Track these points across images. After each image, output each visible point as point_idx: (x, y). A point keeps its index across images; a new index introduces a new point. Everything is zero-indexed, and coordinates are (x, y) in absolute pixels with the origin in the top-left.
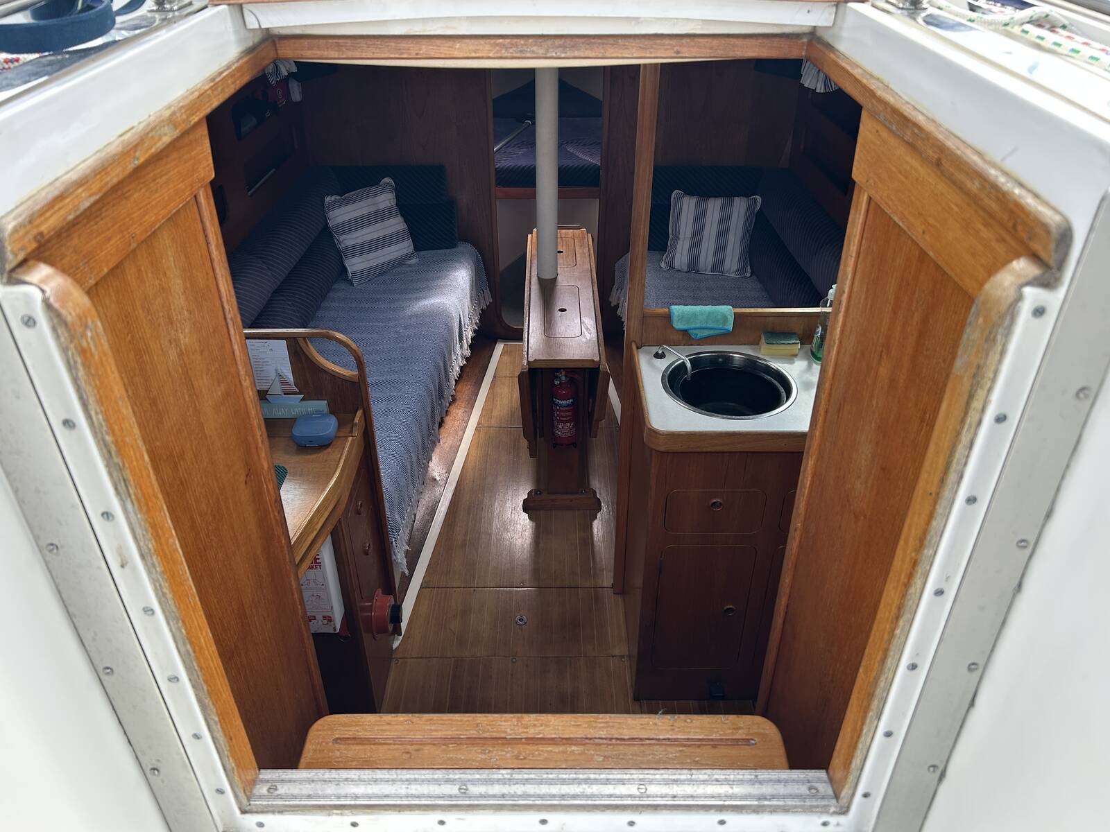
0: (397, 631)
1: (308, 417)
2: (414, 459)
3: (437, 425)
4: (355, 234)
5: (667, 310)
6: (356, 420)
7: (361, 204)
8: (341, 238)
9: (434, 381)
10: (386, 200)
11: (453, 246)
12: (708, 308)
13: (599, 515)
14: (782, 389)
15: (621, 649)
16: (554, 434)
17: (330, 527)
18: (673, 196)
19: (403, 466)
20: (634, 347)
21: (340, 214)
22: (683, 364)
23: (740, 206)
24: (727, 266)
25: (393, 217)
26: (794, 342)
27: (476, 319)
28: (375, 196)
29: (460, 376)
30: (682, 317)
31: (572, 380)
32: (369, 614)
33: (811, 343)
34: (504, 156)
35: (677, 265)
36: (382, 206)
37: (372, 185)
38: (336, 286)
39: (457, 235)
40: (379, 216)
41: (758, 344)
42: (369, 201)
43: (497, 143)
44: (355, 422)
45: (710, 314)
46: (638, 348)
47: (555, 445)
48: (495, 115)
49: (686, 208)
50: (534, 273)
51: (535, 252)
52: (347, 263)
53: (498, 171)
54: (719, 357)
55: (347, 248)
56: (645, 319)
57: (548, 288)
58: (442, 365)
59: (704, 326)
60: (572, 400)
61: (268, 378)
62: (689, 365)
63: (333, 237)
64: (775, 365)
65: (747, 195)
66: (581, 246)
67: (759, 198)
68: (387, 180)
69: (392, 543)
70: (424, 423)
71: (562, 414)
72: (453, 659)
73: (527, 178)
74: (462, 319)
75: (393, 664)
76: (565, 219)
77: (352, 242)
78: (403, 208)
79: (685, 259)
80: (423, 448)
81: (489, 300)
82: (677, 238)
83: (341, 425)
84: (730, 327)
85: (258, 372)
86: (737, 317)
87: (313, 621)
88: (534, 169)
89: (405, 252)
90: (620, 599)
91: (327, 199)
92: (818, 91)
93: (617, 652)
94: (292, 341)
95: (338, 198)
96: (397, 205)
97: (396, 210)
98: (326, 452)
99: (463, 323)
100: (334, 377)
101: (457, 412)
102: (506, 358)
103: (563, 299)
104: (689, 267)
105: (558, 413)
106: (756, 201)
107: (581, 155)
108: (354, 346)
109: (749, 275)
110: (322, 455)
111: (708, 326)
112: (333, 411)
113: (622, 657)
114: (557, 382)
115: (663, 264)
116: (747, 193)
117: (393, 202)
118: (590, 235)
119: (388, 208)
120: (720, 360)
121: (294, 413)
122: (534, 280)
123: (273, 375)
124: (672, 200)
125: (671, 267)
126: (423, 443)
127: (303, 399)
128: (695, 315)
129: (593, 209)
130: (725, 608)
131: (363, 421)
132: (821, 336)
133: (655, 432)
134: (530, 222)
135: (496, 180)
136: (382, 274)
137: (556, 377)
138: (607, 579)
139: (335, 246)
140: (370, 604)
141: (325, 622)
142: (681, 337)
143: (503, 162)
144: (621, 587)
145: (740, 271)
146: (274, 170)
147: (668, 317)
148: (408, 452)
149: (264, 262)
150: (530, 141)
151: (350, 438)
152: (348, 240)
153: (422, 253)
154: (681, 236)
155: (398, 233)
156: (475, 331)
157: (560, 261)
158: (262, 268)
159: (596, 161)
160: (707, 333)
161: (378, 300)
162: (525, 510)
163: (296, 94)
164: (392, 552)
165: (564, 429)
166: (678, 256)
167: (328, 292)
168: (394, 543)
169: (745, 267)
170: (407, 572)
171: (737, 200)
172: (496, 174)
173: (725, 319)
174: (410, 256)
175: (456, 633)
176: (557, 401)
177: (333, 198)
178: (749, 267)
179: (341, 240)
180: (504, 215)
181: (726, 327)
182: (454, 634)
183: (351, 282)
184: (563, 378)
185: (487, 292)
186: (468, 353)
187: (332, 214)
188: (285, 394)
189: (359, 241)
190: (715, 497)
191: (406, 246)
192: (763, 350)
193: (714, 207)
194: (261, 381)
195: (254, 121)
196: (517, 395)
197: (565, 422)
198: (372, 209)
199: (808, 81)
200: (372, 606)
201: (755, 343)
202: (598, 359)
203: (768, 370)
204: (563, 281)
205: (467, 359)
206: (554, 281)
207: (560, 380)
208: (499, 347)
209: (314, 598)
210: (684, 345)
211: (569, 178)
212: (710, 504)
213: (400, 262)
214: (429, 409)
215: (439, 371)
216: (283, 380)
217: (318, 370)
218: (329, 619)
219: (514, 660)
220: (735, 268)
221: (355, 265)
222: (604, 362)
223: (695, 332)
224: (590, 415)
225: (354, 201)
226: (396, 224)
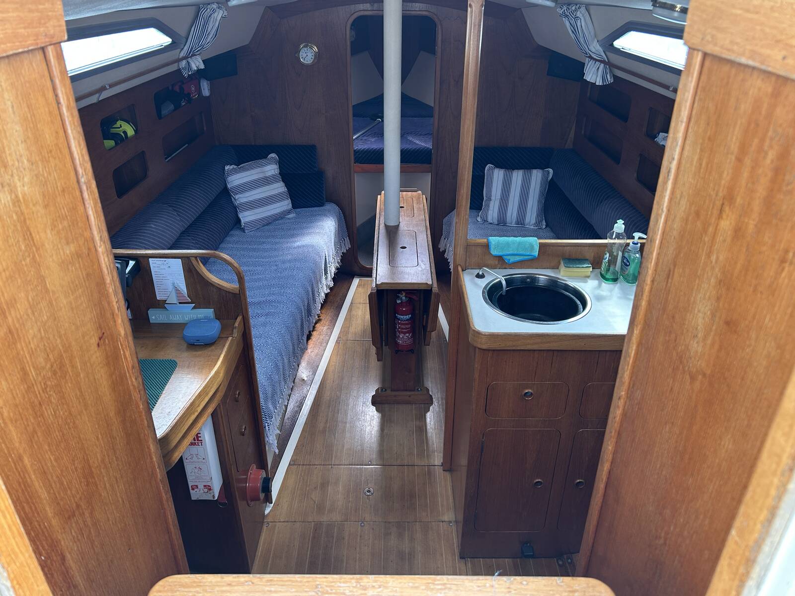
0: (268, 499)
1: (197, 321)
2: (286, 361)
3: (305, 336)
4: (247, 194)
5: (486, 240)
6: (236, 325)
7: (253, 172)
8: (237, 197)
9: (303, 302)
10: (271, 169)
11: (322, 205)
12: (519, 239)
13: (431, 408)
14: (578, 302)
15: (449, 516)
16: (397, 344)
17: (210, 410)
18: (486, 169)
19: (277, 366)
20: (460, 269)
21: (237, 178)
22: (500, 282)
23: (537, 176)
24: (527, 220)
25: (277, 182)
26: (587, 265)
27: (339, 259)
28: (262, 166)
29: (325, 301)
30: (498, 245)
31: (410, 301)
32: (245, 485)
33: (600, 268)
34: (361, 143)
35: (490, 220)
36: (269, 174)
37: (261, 159)
38: (232, 232)
39: (325, 197)
40: (266, 181)
41: (558, 268)
42: (259, 170)
43: (355, 134)
44: (235, 326)
45: (520, 243)
46: (463, 270)
47: (397, 351)
48: (354, 115)
49: (496, 177)
50: (382, 222)
51: (382, 206)
52: (241, 216)
53: (356, 152)
54: (527, 277)
55: (241, 204)
56: (468, 246)
57: (392, 232)
58: (310, 290)
59: (515, 252)
60: (410, 316)
61: (166, 290)
62: (504, 283)
63: (230, 196)
64: (572, 284)
65: (542, 169)
66: (418, 203)
67: (551, 171)
68: (273, 155)
69: (265, 427)
70: (295, 334)
71: (402, 326)
72: (313, 523)
73: (377, 158)
74: (327, 257)
75: (265, 527)
76: (406, 184)
77: (245, 200)
78: (285, 176)
79: (496, 215)
80: (294, 353)
81: (348, 246)
82: (489, 199)
83: (224, 328)
84: (536, 254)
85: (159, 285)
86: (541, 245)
87: (196, 490)
88: (383, 151)
89: (285, 208)
90: (448, 475)
91: (227, 168)
92: (597, 84)
93: (446, 518)
94: (186, 259)
95: (235, 167)
96: (280, 174)
97: (280, 177)
98: (210, 349)
99: (327, 260)
100: (220, 289)
101: (322, 328)
102: (360, 289)
103: (404, 239)
104: (499, 221)
105: (400, 326)
106: (548, 172)
107: (417, 142)
108: (236, 265)
109: (544, 227)
110: (207, 352)
111: (518, 253)
112: (218, 317)
113: (450, 522)
114: (399, 302)
115: (479, 219)
116: (542, 166)
117: (277, 171)
118: (424, 196)
119: (273, 176)
120: (528, 280)
121: (187, 319)
122: (382, 226)
123: (171, 288)
124: (486, 172)
125: (485, 221)
126: (294, 349)
127: (194, 308)
128: (508, 244)
129: (427, 179)
130: (535, 482)
131: (242, 323)
132: (608, 261)
133: (478, 333)
134: (379, 187)
135: (355, 159)
136: (267, 225)
137: (398, 297)
138: (438, 459)
139: (232, 202)
140: (244, 477)
141: (206, 490)
142: (497, 263)
143: (359, 146)
144: (449, 465)
145: (538, 223)
146: (187, 145)
147: (487, 246)
148: (281, 355)
149: (175, 210)
150: (380, 133)
151: (230, 338)
152: (241, 199)
153: (299, 210)
154: (493, 198)
155: (280, 194)
156: (337, 269)
157: (402, 214)
158: (174, 215)
159: (429, 145)
160: (518, 258)
161: (264, 243)
162: (373, 403)
163: (206, 89)
164: (265, 435)
165: (404, 339)
166: (490, 212)
167: (226, 237)
168: (267, 427)
169: (541, 221)
170: (277, 451)
171: (535, 172)
172: (355, 155)
173: (532, 247)
174: (289, 212)
175: (316, 502)
176: (399, 316)
177: (232, 167)
178: (544, 221)
179: (237, 198)
180: (360, 184)
181: (533, 254)
182: (315, 502)
183: (243, 230)
184: (404, 298)
185: (347, 240)
186: (332, 284)
187: (230, 179)
188: (180, 303)
189: (251, 199)
190: (527, 388)
191: (286, 204)
192: (562, 273)
193: (517, 176)
194: (161, 293)
195: (172, 107)
196: (368, 316)
197: (404, 333)
198: (261, 176)
199: (590, 77)
200: (247, 478)
201: (556, 267)
202: (431, 283)
203: (567, 288)
204: (403, 227)
205: (331, 289)
206: (397, 227)
207: (401, 299)
208: (356, 281)
209: (196, 470)
210: (499, 269)
211: (408, 157)
212: (523, 394)
213: (281, 216)
214: (299, 323)
215: (308, 295)
216: (178, 291)
217: (207, 284)
218: (209, 488)
219: (363, 524)
220: (533, 221)
221: (246, 217)
222: (435, 285)
223: (508, 257)
224: (425, 328)
225: (247, 170)
226: (279, 187)
